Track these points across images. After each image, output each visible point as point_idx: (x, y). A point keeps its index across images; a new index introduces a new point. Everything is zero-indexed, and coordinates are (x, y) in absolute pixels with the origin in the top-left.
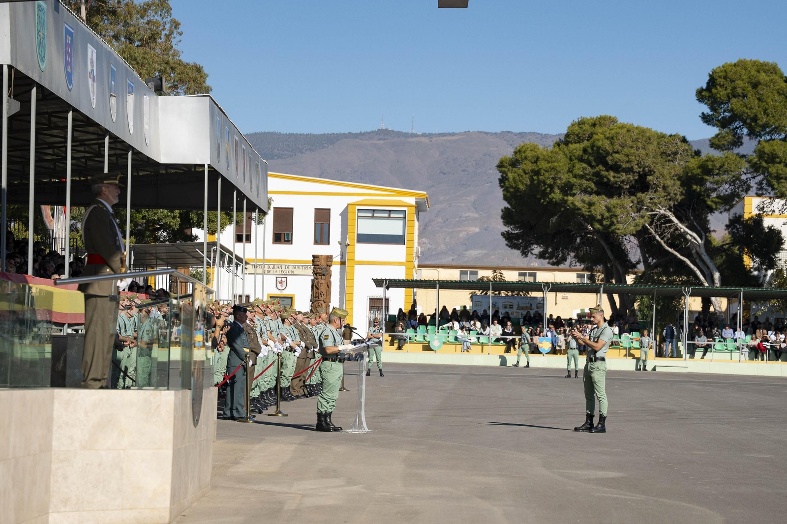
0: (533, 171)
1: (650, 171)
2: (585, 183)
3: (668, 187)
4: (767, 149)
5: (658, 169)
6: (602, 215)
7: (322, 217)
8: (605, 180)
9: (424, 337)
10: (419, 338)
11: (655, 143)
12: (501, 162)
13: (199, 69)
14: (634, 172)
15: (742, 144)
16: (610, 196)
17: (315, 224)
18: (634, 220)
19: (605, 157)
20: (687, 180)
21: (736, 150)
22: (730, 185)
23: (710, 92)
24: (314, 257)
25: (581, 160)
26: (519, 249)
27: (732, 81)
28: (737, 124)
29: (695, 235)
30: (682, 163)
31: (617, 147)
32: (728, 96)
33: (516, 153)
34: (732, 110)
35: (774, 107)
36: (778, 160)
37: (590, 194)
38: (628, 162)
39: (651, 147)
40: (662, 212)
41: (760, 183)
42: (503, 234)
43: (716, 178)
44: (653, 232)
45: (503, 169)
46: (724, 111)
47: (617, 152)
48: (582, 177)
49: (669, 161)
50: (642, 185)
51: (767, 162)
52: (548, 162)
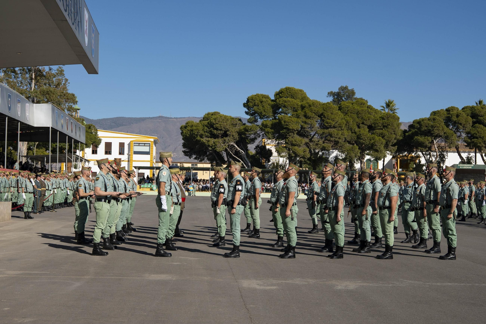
0: (191, 130)
1: (228, 130)
2: (207, 134)
3: (234, 135)
4: (265, 123)
5: (231, 129)
6: (212, 145)
7: (122, 145)
8: (213, 133)
9: (151, 186)
10: (149, 186)
11: (230, 121)
12: (181, 127)
13: (73, 95)
14: (223, 131)
15: (258, 121)
16: (215, 138)
17: (119, 148)
18: (222, 146)
19: (213, 125)
20: (240, 133)
21: (256, 123)
22: (254, 135)
23: (247, 104)
24: (115, 159)
25: (206, 126)
26: (188, 156)
27: (254, 100)
28: (256, 115)
29: (243, 151)
30: (239, 127)
31: (217, 122)
32: (253, 106)
33: (186, 124)
34: (254, 110)
35: (267, 109)
36: (268, 127)
37: (208, 138)
38: (220, 127)
39: (228, 122)
40: (232, 144)
41: (263, 135)
42: (183, 151)
43: (249, 133)
44: (229, 150)
45: (182, 129)
46: (252, 111)
47: (217, 124)
48: (206, 132)
49: (234, 127)
50: (225, 135)
51: (265, 128)
52: (196, 127)
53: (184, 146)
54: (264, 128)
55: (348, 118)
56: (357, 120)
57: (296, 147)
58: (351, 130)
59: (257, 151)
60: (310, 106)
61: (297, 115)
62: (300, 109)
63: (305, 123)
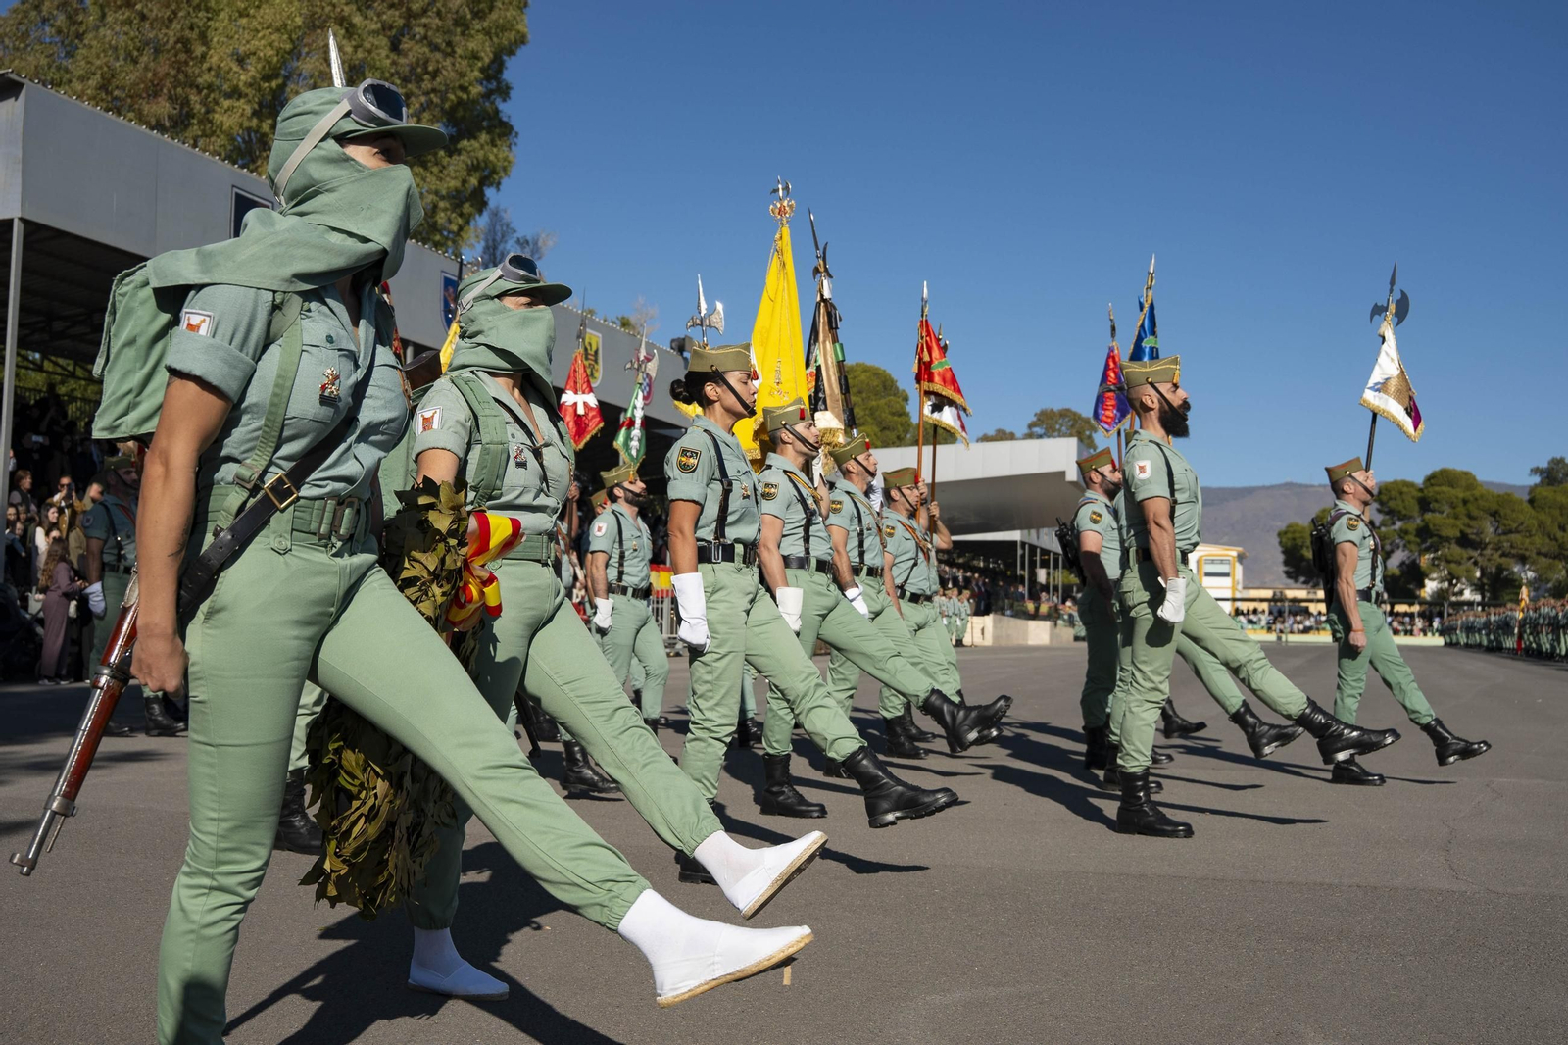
0: (1294, 538)
12: (1280, 532)
26: (1292, 579)
33: (1286, 528)
42: (1283, 571)
45: (1280, 536)
53: (1286, 563)
54: (1403, 535)
55: (1543, 516)
56: (1560, 519)
57: (1453, 565)
58: (1549, 537)
59: (1401, 571)
60: (1476, 499)
61: (1455, 513)
62: (1461, 505)
63: (1469, 526)
